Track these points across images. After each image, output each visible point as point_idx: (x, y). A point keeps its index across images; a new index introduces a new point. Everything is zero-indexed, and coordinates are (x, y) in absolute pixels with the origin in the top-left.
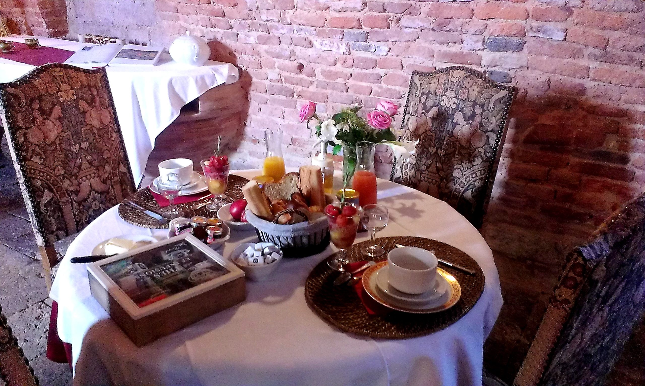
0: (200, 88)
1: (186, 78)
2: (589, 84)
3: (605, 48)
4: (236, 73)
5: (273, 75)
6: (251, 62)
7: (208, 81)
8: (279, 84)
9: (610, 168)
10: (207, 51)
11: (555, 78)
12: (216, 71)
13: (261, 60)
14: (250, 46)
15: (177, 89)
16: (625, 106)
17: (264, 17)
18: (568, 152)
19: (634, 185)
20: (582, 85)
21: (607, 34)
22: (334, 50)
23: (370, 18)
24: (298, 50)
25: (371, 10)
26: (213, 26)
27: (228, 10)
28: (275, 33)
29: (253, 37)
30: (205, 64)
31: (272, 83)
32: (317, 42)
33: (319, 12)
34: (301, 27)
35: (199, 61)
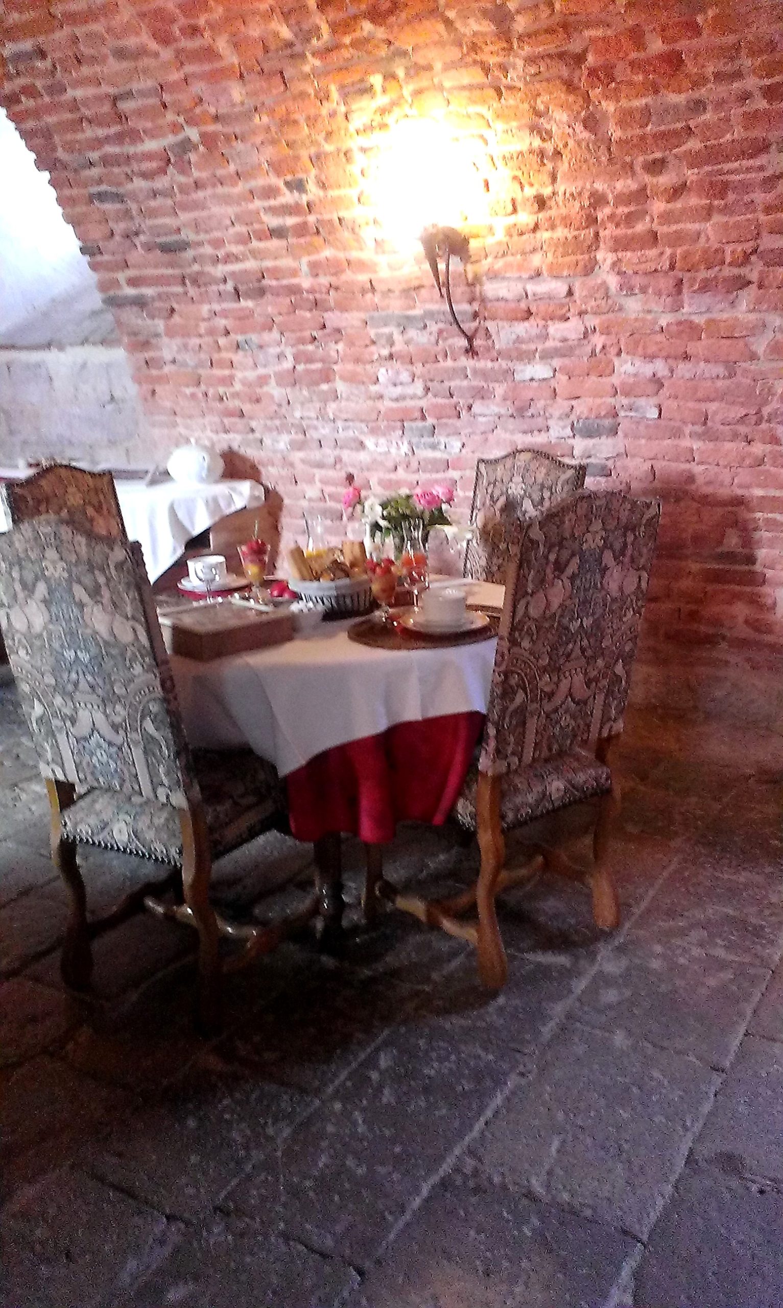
0: (212, 513)
1: (193, 501)
2: (697, 469)
3: (705, 423)
4: (260, 492)
5: (312, 492)
6: (282, 477)
7: (222, 504)
8: (322, 505)
9: (736, 572)
10: (221, 464)
11: (659, 465)
12: (234, 490)
13: (296, 472)
14: (279, 456)
15: (181, 515)
16: (740, 492)
17: (298, 414)
18: (687, 557)
19: (766, 589)
20: (690, 471)
21: (703, 406)
22: (393, 450)
23: (435, 406)
24: (346, 455)
25: (435, 396)
26: (226, 431)
27: (247, 408)
28: (313, 434)
29: (283, 442)
30: (216, 482)
31: (312, 504)
32: (370, 442)
33: (370, 403)
34: (347, 424)
35: (210, 477)
